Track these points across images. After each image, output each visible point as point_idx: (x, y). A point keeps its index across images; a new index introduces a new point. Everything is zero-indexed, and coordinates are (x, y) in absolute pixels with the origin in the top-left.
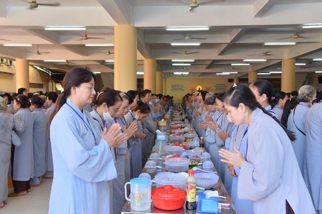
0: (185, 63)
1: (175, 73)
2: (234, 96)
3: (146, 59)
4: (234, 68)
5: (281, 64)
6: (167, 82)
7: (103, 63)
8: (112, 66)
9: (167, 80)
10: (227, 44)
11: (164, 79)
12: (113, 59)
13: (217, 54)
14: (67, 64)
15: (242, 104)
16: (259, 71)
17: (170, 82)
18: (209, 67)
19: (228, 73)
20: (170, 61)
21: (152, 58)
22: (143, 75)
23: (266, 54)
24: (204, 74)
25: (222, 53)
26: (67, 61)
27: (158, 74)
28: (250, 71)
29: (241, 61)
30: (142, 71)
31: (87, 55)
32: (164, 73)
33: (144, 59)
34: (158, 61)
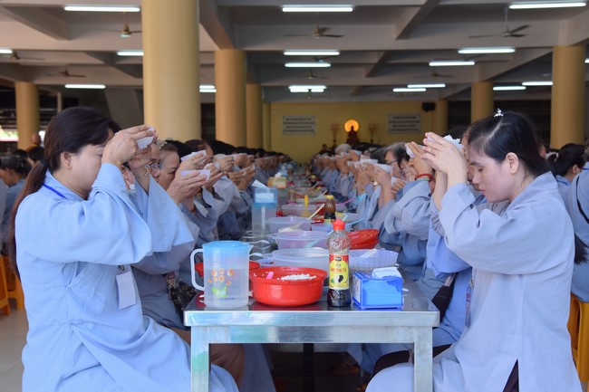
0: (316, 59)
1: (294, 89)
2: (497, 135)
3: (221, 47)
4: (436, 74)
5: (550, 62)
6: (273, 112)
7: (110, 58)
8: (136, 68)
9: (273, 106)
10: (418, 9)
11: (265, 106)
12: (140, 48)
13: (395, 36)
14: (14, 60)
15: (512, 155)
16: (498, 80)
17: (279, 113)
18: (376, 71)
19: (421, 88)
20: (280, 53)
21: (235, 46)
22: (212, 95)
23: (514, 34)
24: (363, 90)
25: (405, 34)
26: (15, 54)
27: (250, 89)
28: (475, 80)
29: (452, 54)
30: (211, 82)
31: (68, 36)
32: (265, 88)
33: (216, 48)
34: (250, 54)
